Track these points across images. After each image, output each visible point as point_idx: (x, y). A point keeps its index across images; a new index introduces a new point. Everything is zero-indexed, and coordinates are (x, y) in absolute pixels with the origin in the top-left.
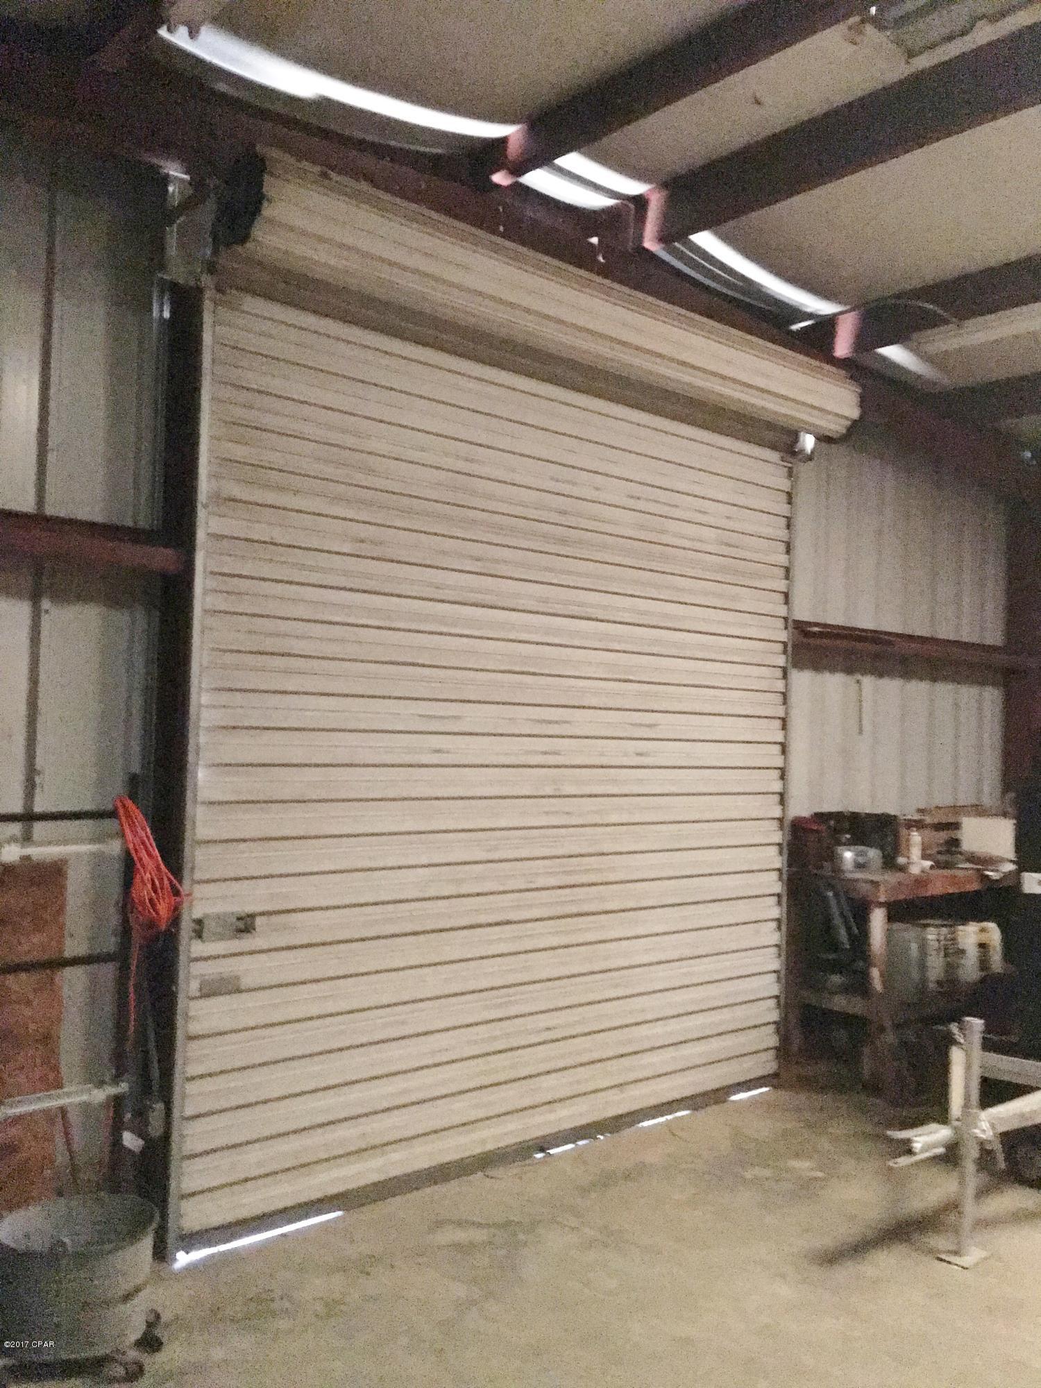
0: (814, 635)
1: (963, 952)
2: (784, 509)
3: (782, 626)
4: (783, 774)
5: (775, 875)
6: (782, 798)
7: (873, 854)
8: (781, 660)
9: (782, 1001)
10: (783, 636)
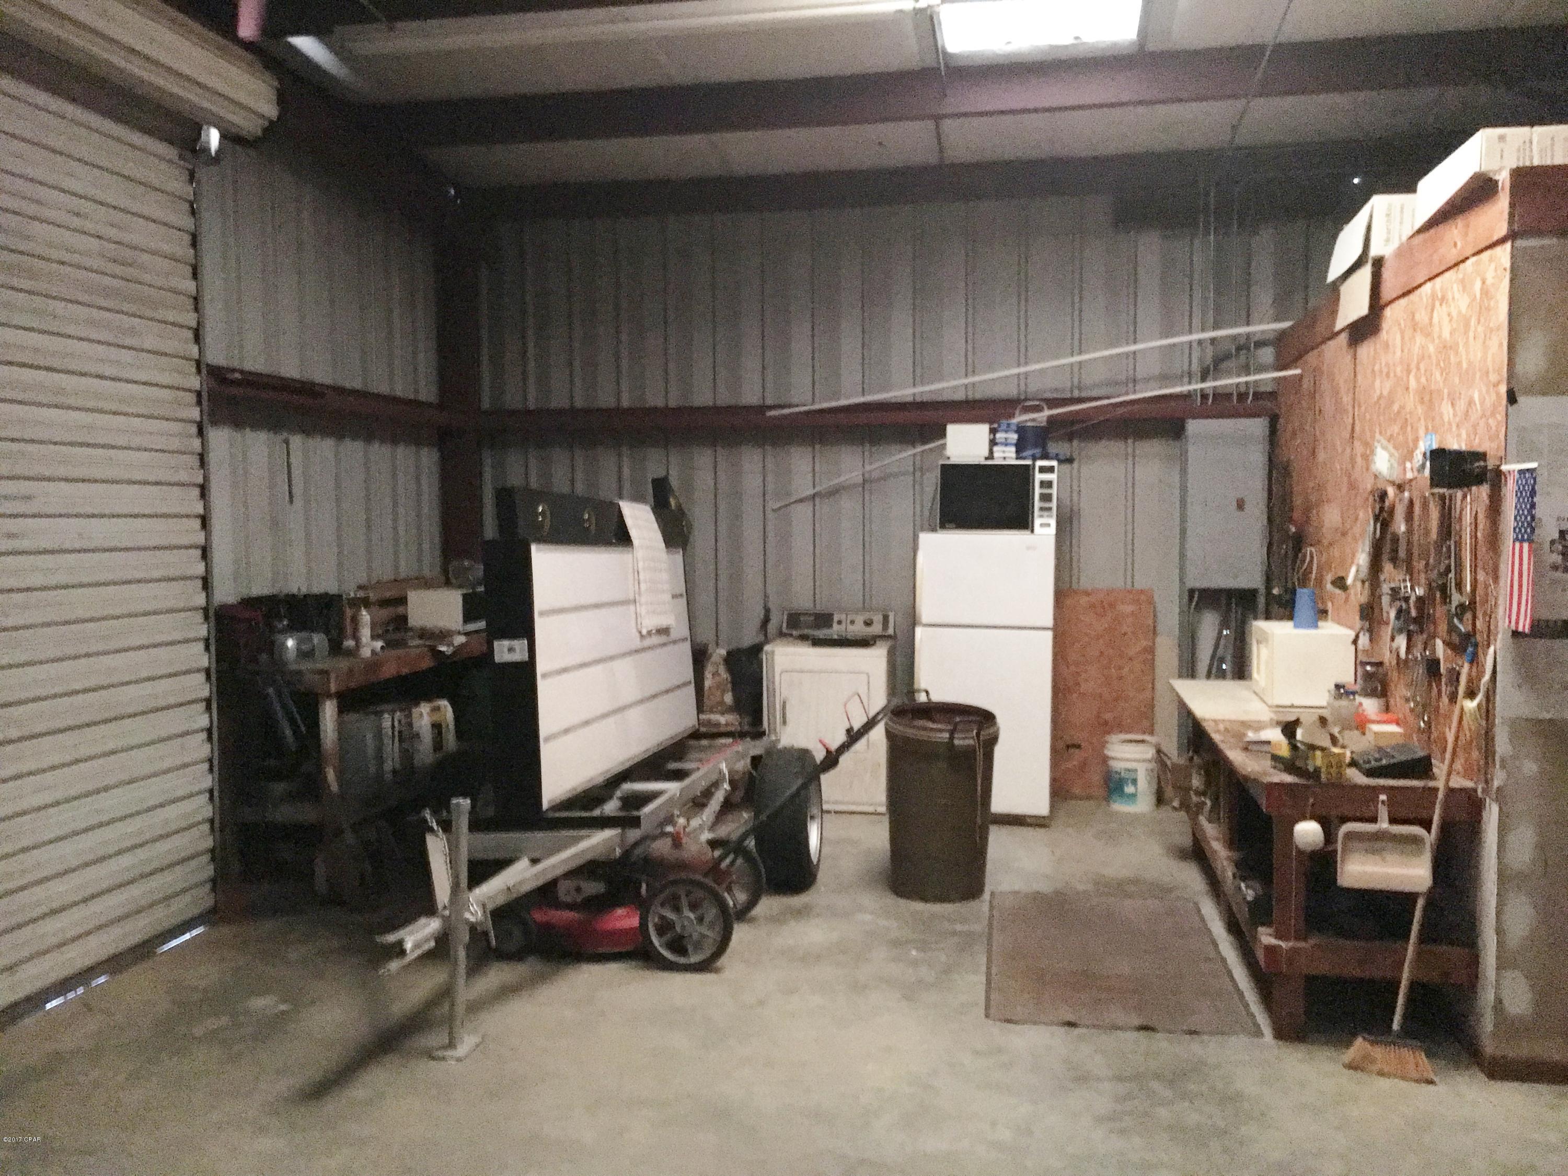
0: (233, 382)
1: (418, 735)
2: (188, 223)
3: (194, 370)
4: (205, 552)
5: (201, 677)
6: (206, 583)
7: (318, 639)
8: (195, 413)
9: (217, 825)
10: (195, 382)
